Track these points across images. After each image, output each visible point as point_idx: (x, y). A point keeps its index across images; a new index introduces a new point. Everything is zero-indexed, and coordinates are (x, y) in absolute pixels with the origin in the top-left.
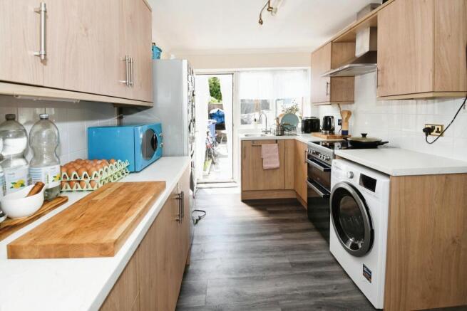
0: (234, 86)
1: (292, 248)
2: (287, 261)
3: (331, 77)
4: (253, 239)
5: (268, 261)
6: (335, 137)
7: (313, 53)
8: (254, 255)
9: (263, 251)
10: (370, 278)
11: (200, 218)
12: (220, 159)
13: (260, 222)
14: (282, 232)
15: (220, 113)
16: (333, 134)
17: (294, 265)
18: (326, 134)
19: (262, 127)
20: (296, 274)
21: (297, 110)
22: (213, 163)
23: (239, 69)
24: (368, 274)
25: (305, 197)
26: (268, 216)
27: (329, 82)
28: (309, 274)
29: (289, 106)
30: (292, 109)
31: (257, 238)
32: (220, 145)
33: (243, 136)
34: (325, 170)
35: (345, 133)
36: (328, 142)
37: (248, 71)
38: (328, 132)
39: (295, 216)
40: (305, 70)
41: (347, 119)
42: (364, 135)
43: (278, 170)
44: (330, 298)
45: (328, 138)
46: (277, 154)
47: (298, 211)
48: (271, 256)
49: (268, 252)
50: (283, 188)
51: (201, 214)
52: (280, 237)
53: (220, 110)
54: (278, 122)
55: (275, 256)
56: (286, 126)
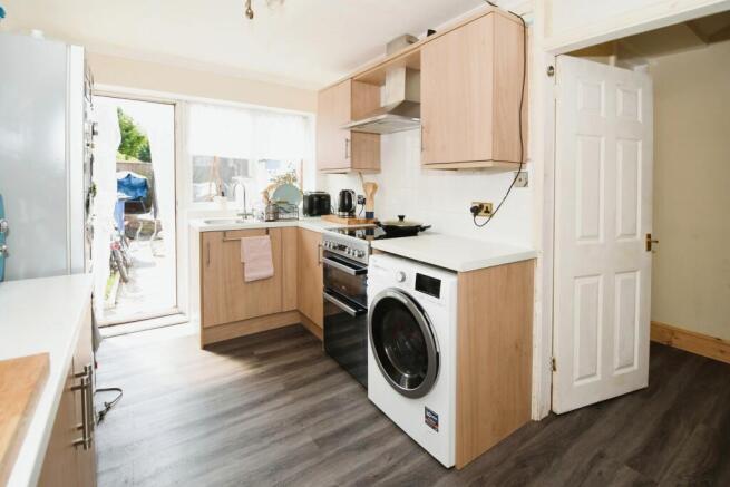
1: (313, 413)
2: (309, 439)
3: (352, 131)
4: (237, 419)
5: (276, 452)
6: (358, 222)
7: (321, 92)
8: (246, 450)
9: (264, 435)
10: (437, 424)
11: (108, 407)
12: (139, 271)
13: (247, 380)
14: (290, 388)
15: (133, 182)
16: (354, 217)
17: (321, 442)
18: (344, 217)
19: (236, 206)
20: (328, 458)
21: (295, 180)
22: (124, 280)
23: (190, 98)
24: (432, 420)
25: (319, 320)
26: (258, 366)
27: (349, 138)
28: (348, 450)
29: (282, 172)
30: (287, 177)
31: (246, 415)
32: (134, 244)
33: (200, 225)
34: (357, 273)
35: (370, 215)
38: (347, 214)
39: (305, 354)
40: (305, 118)
41: (372, 195)
42: (401, 218)
43: (271, 280)
44: (388, 478)
45: (349, 223)
46: (270, 253)
47: (306, 345)
48: (280, 441)
49: (273, 434)
50: (279, 310)
51: (110, 397)
52: (288, 398)
53: (133, 174)
54: (267, 197)
55: (287, 437)
56: (282, 205)
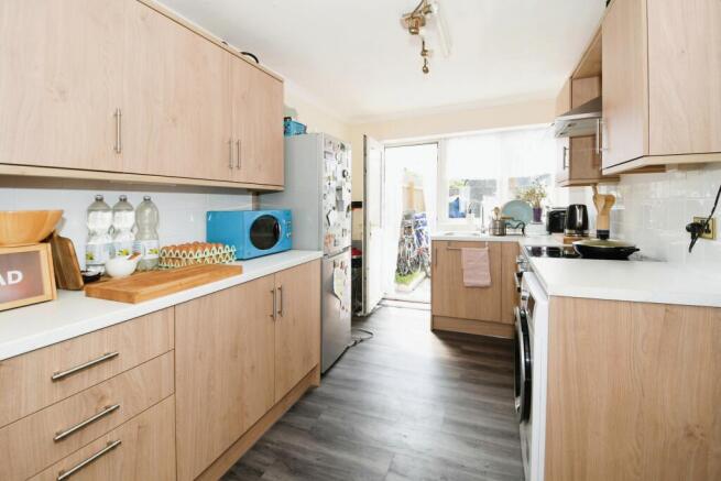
0: (440, 159)
3: (571, 137)
11: (362, 341)
16: (584, 236)
23: (447, 135)
27: (568, 147)
36: (565, 248)
37: (459, 137)
43: (490, 290)
45: (565, 241)
46: (487, 264)
50: (498, 320)
51: (365, 336)
54: (496, 214)
56: (507, 221)
